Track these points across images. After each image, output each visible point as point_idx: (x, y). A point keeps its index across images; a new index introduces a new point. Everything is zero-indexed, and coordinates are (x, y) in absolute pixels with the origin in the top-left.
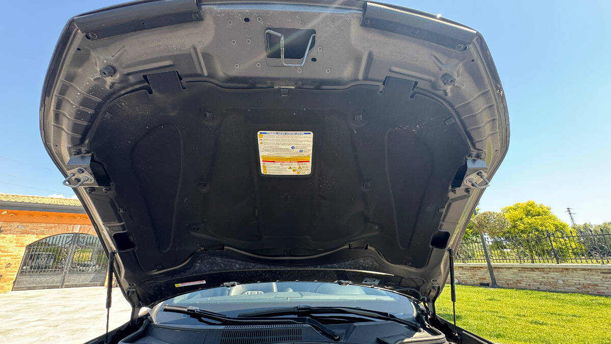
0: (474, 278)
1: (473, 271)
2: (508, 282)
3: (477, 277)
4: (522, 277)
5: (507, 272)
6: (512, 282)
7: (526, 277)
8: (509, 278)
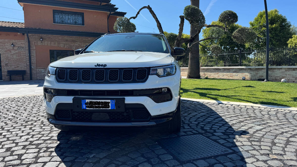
0: (256, 76)
1: (257, 71)
2: (277, 78)
3: (258, 75)
4: (286, 74)
5: (278, 71)
6: (279, 78)
7: (289, 75)
8: (278, 76)
